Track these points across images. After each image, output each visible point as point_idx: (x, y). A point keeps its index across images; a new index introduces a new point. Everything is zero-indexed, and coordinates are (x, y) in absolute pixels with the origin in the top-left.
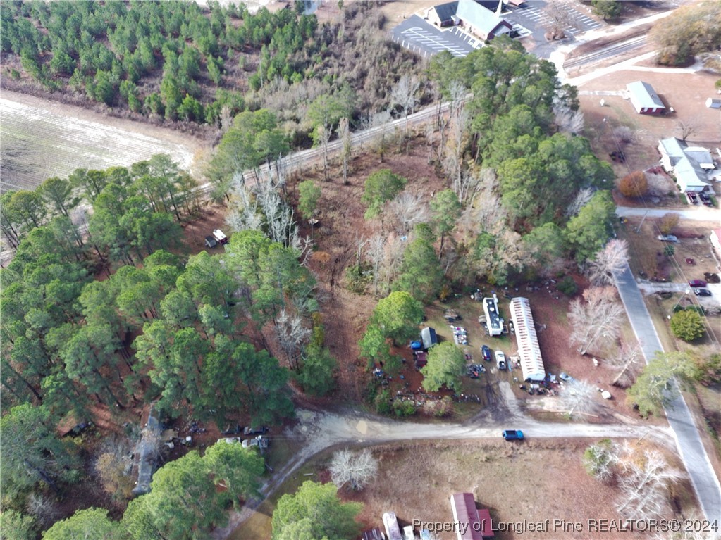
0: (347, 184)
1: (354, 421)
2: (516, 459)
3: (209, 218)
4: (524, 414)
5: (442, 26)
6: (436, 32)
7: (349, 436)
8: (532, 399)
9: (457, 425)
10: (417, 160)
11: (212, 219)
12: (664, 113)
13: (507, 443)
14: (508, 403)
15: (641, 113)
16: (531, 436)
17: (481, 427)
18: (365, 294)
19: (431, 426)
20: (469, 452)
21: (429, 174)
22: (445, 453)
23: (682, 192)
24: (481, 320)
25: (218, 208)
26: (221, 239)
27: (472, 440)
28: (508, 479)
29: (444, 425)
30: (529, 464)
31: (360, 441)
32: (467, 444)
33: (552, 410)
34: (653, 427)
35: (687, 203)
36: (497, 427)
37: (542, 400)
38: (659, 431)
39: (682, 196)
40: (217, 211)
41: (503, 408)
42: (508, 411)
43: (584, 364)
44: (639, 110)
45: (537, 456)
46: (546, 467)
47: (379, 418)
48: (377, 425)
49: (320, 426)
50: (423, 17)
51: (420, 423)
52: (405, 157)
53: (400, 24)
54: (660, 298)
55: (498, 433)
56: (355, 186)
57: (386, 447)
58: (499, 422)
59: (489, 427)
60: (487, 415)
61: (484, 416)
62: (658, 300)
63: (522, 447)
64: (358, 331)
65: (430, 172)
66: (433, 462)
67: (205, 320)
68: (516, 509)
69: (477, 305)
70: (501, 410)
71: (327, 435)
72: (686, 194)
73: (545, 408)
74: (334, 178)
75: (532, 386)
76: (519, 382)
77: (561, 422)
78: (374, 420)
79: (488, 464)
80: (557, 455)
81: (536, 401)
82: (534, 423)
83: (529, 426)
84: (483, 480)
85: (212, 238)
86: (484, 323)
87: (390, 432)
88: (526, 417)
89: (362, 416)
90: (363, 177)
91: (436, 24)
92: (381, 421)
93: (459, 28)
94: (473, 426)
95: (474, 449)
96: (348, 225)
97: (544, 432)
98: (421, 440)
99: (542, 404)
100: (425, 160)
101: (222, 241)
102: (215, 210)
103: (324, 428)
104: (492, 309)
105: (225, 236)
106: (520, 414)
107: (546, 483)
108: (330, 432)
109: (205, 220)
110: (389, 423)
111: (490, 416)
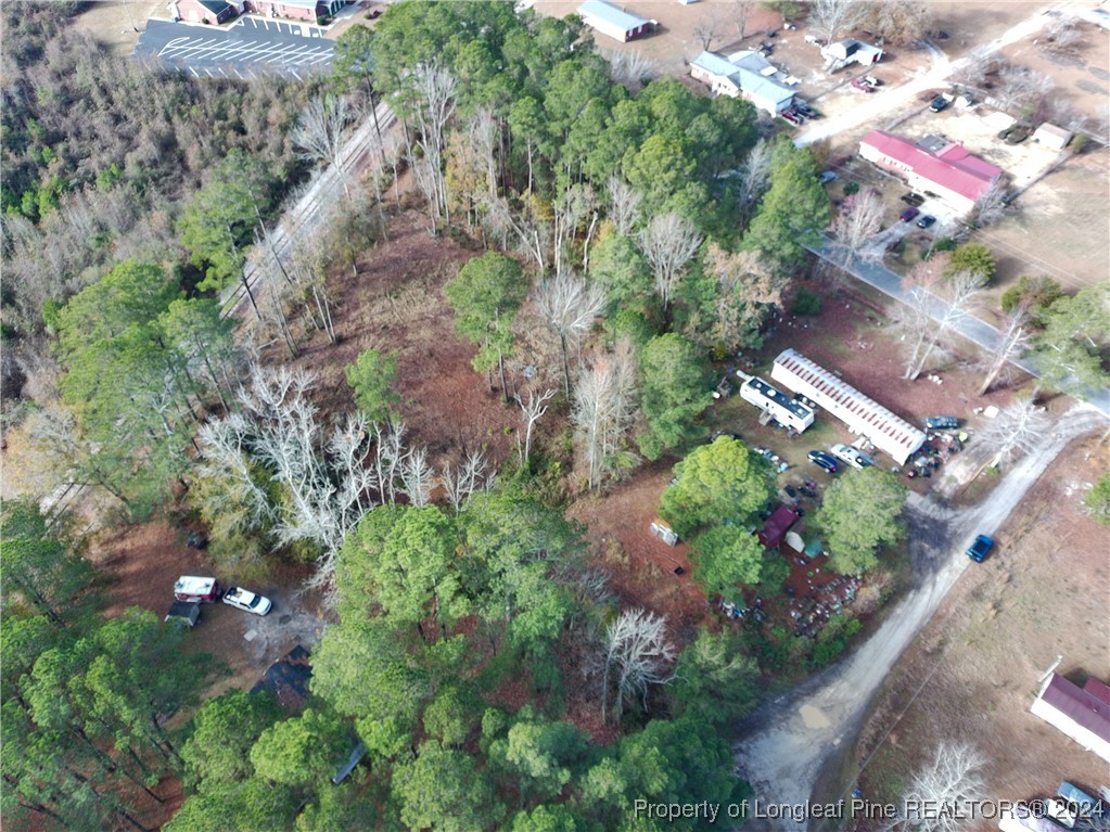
0: (340, 340)
1: (794, 719)
2: (1016, 579)
3: (121, 571)
4: (954, 509)
5: (220, 22)
6: (220, 36)
7: (815, 751)
8: (936, 482)
9: (911, 596)
10: (413, 242)
11: (132, 568)
12: (649, 31)
13: (983, 565)
14: (922, 510)
15: (627, 41)
16: (992, 532)
17: (936, 571)
18: (574, 501)
19: (886, 627)
20: (967, 620)
21: (454, 253)
22: (947, 650)
23: (774, 115)
24: (764, 421)
25: (122, 537)
26: (208, 591)
27: (950, 598)
28: (1040, 614)
29: (899, 611)
30: (1034, 571)
31: (837, 742)
32: (952, 610)
33: (969, 478)
34: (1067, 414)
35: (792, 128)
36: (949, 555)
37: (947, 474)
38: (1077, 415)
39: (778, 121)
40: (127, 545)
41: (924, 522)
42: (934, 521)
43: (927, 391)
44: (622, 38)
45: (1028, 553)
46: (1051, 557)
47: (817, 680)
48: (828, 693)
49: (760, 776)
50: (171, 20)
51: (871, 636)
52: (387, 248)
53: (138, 43)
54: (896, 255)
55: (960, 560)
56: (356, 336)
57: (878, 715)
58: (944, 545)
59: (943, 562)
60: (921, 547)
61: (922, 553)
62: (896, 258)
63: (1003, 557)
64: (632, 568)
65: (451, 248)
66: (949, 675)
67: (538, 766)
68: (1094, 646)
69: (733, 403)
70: (926, 527)
71: (787, 782)
72: (780, 116)
73: (962, 482)
74: (307, 344)
75: (918, 463)
76: (902, 471)
77: (996, 485)
78: (813, 690)
79: (1002, 615)
80: (1041, 532)
81: (943, 481)
82: (974, 512)
83: (976, 521)
84: (1023, 642)
85: (181, 606)
86: (773, 422)
87: (855, 686)
88: (959, 512)
89: (792, 701)
90: (354, 315)
91: (207, 22)
92: (825, 683)
93: (252, 17)
94: (929, 577)
95: (968, 610)
96: (419, 408)
97: (998, 512)
98: (900, 660)
99: (952, 479)
100: (423, 234)
101: (212, 596)
102: (119, 546)
103: (771, 774)
104: (772, 393)
105: (211, 581)
106: (948, 514)
107: (1075, 579)
108: (786, 772)
109: (118, 581)
110: (836, 674)
111: (927, 546)
